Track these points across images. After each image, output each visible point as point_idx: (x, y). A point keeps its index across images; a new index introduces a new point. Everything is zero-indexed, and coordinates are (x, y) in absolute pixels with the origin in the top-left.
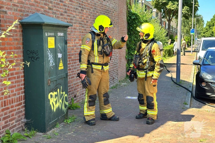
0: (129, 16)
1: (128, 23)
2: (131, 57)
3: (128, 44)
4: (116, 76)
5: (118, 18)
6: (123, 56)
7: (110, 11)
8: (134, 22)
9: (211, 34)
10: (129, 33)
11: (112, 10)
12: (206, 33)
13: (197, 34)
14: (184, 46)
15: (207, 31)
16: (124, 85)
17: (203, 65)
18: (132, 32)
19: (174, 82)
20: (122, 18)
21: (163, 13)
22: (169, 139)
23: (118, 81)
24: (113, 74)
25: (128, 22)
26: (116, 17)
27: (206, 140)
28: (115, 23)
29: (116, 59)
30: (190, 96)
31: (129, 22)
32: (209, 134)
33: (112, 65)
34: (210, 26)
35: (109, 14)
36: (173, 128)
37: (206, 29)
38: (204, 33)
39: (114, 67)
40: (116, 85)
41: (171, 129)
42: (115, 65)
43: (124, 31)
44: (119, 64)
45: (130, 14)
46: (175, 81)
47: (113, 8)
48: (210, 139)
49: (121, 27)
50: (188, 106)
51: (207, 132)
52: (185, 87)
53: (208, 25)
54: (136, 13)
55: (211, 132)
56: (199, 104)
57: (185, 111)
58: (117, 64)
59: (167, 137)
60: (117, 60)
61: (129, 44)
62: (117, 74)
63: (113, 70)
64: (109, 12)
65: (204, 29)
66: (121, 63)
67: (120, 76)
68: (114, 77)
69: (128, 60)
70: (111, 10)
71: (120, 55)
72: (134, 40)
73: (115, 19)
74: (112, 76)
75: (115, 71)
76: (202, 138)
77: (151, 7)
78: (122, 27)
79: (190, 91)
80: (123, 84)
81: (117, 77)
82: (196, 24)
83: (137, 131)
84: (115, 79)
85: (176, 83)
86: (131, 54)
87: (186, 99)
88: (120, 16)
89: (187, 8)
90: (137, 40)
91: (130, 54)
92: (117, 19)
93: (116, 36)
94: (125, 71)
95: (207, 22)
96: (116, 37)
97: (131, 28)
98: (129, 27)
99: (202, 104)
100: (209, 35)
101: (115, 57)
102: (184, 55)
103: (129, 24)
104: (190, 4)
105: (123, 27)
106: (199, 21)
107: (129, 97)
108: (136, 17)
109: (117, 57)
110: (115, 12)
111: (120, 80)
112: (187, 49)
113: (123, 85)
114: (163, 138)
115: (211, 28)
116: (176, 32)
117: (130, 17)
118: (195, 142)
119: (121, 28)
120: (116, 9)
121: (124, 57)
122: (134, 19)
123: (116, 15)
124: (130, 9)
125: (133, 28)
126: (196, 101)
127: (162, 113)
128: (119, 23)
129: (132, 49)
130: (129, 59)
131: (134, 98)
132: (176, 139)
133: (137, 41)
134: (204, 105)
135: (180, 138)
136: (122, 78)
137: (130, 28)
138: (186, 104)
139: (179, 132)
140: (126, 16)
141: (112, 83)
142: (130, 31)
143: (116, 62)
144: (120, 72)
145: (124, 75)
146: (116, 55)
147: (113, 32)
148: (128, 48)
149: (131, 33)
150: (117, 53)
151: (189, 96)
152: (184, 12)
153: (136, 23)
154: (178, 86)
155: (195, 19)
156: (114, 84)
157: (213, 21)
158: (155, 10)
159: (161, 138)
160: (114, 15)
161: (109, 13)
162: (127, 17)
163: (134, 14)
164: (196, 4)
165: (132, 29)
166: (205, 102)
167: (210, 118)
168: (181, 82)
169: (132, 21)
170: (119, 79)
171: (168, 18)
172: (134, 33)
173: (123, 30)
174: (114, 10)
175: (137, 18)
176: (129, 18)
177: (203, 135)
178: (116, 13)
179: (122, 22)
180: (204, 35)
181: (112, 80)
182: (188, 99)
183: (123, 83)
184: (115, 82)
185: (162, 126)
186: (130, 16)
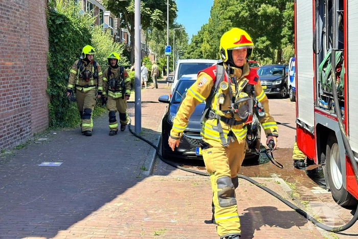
0: (51, 19)
1: (50, 32)
2: (56, 91)
3: (51, 68)
4: (27, 126)
5: (29, 20)
6: (42, 89)
7: (11, 8)
8: (60, 30)
9: (199, 55)
10: (53, 49)
11: (15, 6)
12: (191, 53)
13: (179, 54)
14: (155, 74)
15: (193, 51)
16: (42, 141)
17: (174, 103)
18: (57, 47)
19: (132, 133)
20: (37, 22)
21: (122, 19)
22: (103, 236)
23: (32, 135)
24: (21, 122)
25: (49, 30)
26: (23, 19)
27: (166, 231)
28: (21, 29)
29: (26, 94)
30: (154, 155)
31: (52, 29)
32: (173, 219)
33: (17, 107)
34: (197, 43)
35: (7, 13)
36: (114, 215)
37: (192, 48)
38: (189, 53)
39: (22, 110)
40: (27, 142)
41: (110, 216)
42: (24, 105)
43: (42, 44)
44: (34, 103)
45: (53, 16)
46: (133, 131)
47: (17, 3)
48: (172, 229)
49: (34, 37)
50: (148, 172)
51: (169, 216)
52: (149, 140)
53: (194, 40)
54: (66, 14)
55: (176, 215)
56: (167, 169)
57: (140, 181)
58: (29, 103)
59: (99, 233)
60: (28, 97)
61: (53, 69)
62: (29, 122)
63: (21, 115)
64: (9, 9)
65: (189, 47)
66: (37, 103)
67: (36, 124)
68: (22, 128)
69: (52, 97)
70: (13, 7)
71: (35, 87)
72: (63, 62)
73: (21, 22)
74: (18, 126)
75: (25, 117)
76: (159, 229)
77: (101, 7)
78: (37, 37)
79: (155, 147)
80: (41, 139)
81: (30, 128)
82: (176, 39)
83: (45, 227)
84: (24, 130)
85: (135, 135)
86: (57, 86)
87: (147, 161)
88: (33, 18)
89: (159, 13)
90: (68, 62)
91: (55, 85)
92: (27, 24)
93: (24, 53)
94: (47, 116)
95: (193, 36)
96: (26, 55)
97: (56, 40)
98: (52, 38)
99: (172, 167)
100: (197, 57)
101: (23, 91)
102: (157, 87)
103: (52, 33)
104: (164, 6)
105: (40, 38)
106: (179, 34)
107: (46, 164)
108: (64, 20)
109: (29, 91)
110: (20, 10)
111: (36, 133)
112: (162, 78)
113: (40, 141)
114: (91, 236)
115: (199, 45)
116: (145, 50)
117: (53, 21)
118: (146, 236)
119: (35, 40)
120: (24, 6)
121: (44, 91)
122: (60, 24)
123: (24, 16)
124: (52, 6)
125: (59, 40)
126: (164, 163)
127: (99, 189)
128: (30, 30)
129: (59, 78)
130: (53, 95)
131: (56, 163)
132: (115, 234)
133: (67, 64)
134: (174, 170)
135: (122, 232)
136: (39, 129)
137: (54, 41)
138: (144, 169)
139: (123, 220)
140: (44, 18)
141: (19, 140)
142: (54, 46)
143: (26, 101)
144: (36, 118)
145: (44, 124)
146: (26, 87)
147: (18, 46)
148: (51, 76)
149: (55, 49)
150: (28, 84)
151: (152, 155)
152: (154, 19)
153: (64, 32)
154: (138, 139)
155: (173, 31)
156: (23, 140)
157: (201, 35)
158: (107, 13)
159: (89, 236)
160: (20, 15)
161: (8, 11)
162: (48, 21)
163: (61, 16)
164: (172, 7)
165: (57, 43)
166: (175, 164)
167: (178, 190)
168: (144, 132)
169: (57, 28)
170: (34, 131)
171: (130, 27)
172: (63, 50)
173: (39, 44)
174: (20, 7)
175: (66, 23)
176: (51, 22)
177: (162, 222)
178: (24, 12)
179: (38, 28)
180: (188, 56)
181: (18, 133)
182: (150, 162)
183: (42, 137)
184: (25, 137)
185: (95, 213)
186: (53, 18)
